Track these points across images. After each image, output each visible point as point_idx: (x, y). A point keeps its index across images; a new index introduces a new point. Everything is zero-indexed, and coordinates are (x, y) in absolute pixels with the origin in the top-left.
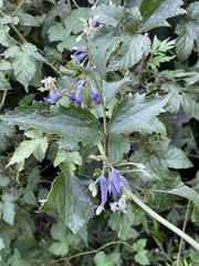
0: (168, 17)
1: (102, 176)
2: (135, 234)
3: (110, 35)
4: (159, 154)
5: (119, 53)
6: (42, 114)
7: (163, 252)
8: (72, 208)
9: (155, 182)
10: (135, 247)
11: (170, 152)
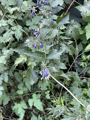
0: (64, 23)
1: (44, 70)
2: (47, 89)
3: (47, 28)
4: (57, 64)
5: (49, 34)
6: (31, 53)
7: (54, 97)
8: (31, 78)
9: (57, 72)
10: (46, 93)
11: (61, 64)
